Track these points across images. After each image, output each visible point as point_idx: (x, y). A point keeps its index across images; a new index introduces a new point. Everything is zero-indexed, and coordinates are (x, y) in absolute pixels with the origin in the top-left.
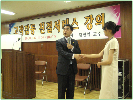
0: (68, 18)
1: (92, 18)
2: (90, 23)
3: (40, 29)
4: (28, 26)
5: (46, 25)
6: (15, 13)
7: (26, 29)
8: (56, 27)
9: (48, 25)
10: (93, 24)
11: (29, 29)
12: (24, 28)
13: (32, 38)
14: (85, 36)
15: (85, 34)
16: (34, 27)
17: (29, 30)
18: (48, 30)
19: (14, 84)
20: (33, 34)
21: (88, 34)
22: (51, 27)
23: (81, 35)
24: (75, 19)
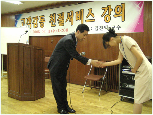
0: (83, 9)
1: (111, 9)
2: (108, 15)
3: (50, 22)
4: (36, 17)
5: (57, 17)
6: (22, 2)
7: (34, 21)
8: (69, 19)
9: (60, 17)
10: (112, 16)
11: (38, 21)
12: (33, 20)
13: (41, 32)
14: (102, 29)
15: (102, 27)
16: (44, 19)
17: (38, 22)
18: (59, 22)
20: (42, 27)
21: (105, 27)
22: (63, 19)
23: (97, 28)
24: (90, 10)
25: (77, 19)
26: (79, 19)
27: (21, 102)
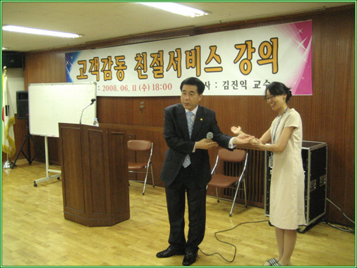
0: (200, 46)
1: (252, 48)
2: (247, 59)
3: (136, 69)
4: (109, 59)
5: (150, 60)
7: (104, 67)
8: (172, 64)
9: (155, 60)
10: (254, 61)
11: (113, 66)
12: (101, 65)
13: (118, 88)
14: (235, 87)
15: (235, 83)
16: (123, 63)
17: (112, 69)
18: (155, 70)
19: (86, 194)
20: (121, 78)
21: (242, 83)
23: (226, 85)
24: (213, 48)
25: (189, 65)
26: (193, 65)
27: (88, 228)
